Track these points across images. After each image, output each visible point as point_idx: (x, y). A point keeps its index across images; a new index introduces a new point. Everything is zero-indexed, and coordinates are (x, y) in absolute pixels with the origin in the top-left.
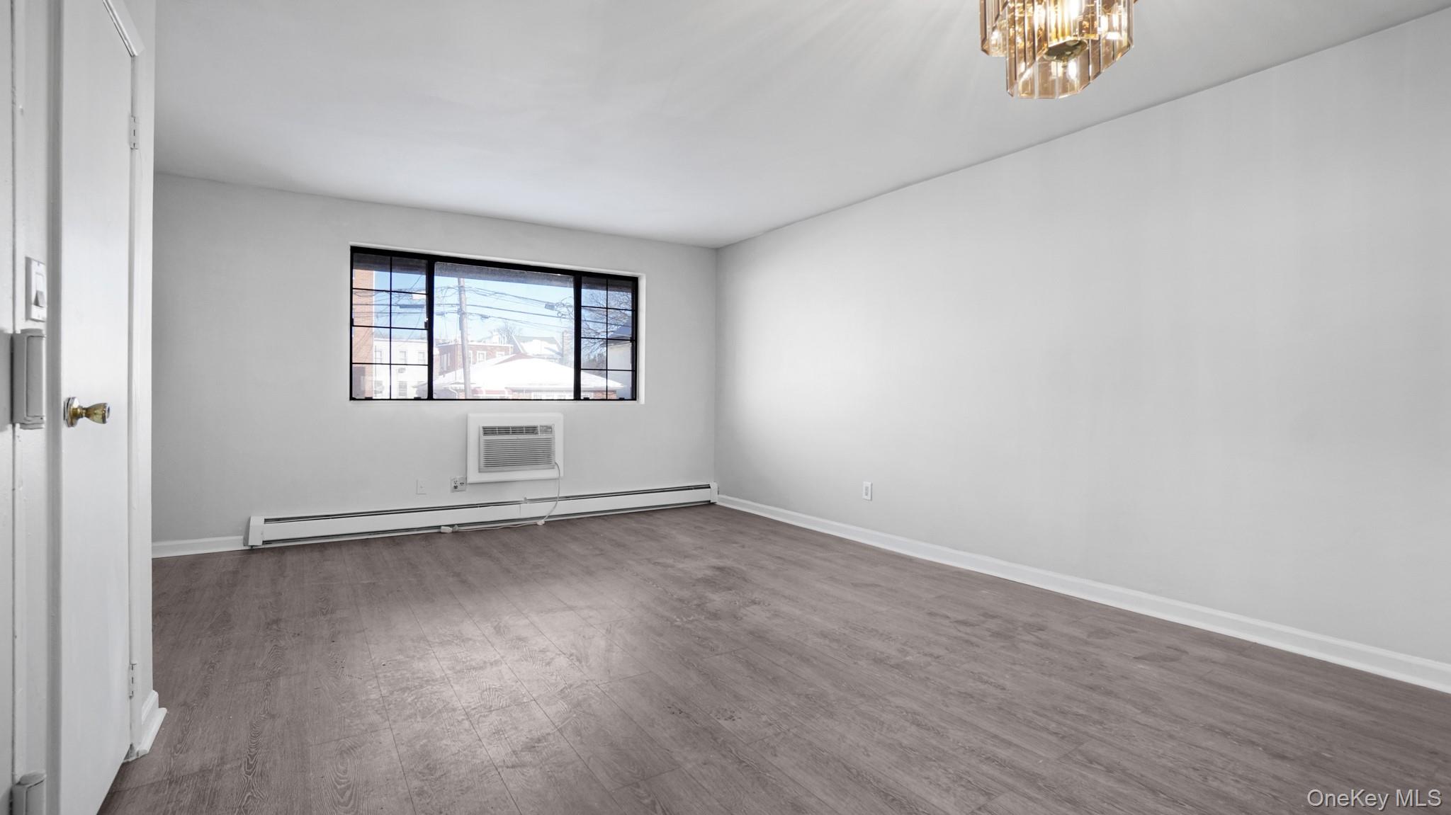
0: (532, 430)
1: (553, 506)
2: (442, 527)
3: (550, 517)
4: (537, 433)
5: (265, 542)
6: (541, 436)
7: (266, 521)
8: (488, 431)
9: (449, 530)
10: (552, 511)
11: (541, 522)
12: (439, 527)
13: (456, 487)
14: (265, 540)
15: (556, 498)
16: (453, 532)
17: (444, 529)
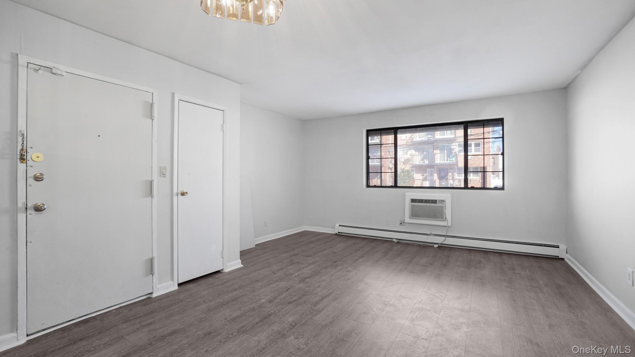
0: (435, 202)
1: (444, 239)
2: (393, 239)
3: (441, 244)
4: (436, 203)
5: (338, 232)
6: (438, 205)
7: (340, 225)
8: (413, 201)
9: (396, 241)
10: (442, 242)
11: (436, 246)
12: (392, 239)
13: (401, 224)
14: (339, 232)
15: (445, 235)
16: (397, 242)
17: (394, 240)
